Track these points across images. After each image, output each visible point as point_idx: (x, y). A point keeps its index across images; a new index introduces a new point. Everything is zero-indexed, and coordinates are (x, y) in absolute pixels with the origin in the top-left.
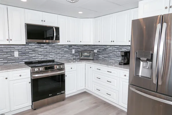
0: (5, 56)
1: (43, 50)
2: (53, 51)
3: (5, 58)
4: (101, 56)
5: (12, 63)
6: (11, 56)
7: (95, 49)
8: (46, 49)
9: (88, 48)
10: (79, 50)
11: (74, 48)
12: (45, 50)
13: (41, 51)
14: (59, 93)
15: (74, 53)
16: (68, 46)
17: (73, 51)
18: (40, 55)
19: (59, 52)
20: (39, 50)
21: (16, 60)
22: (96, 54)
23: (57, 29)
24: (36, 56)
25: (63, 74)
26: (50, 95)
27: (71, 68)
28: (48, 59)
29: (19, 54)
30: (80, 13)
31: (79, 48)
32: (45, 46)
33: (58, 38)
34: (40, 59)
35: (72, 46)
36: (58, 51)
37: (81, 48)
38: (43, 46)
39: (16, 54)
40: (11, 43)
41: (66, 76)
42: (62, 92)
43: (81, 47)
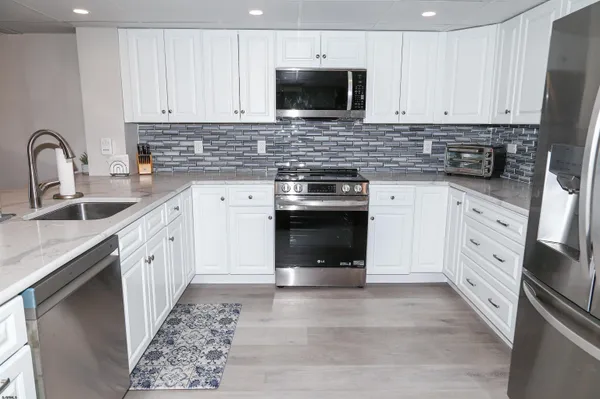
0: (240, 151)
1: (327, 138)
2: (356, 143)
3: (239, 155)
4: (527, 168)
5: (253, 167)
6: (251, 151)
7: (510, 141)
8: (336, 135)
9: (491, 136)
10: (450, 142)
11: (429, 137)
12: (333, 139)
13: (322, 142)
14: (345, 264)
15: (429, 152)
16: (407, 127)
17: (428, 147)
18: (320, 154)
19: (376, 146)
20: (316, 138)
21: (260, 161)
22: (513, 158)
23: (360, 77)
24: (309, 154)
25: (361, 210)
26: (319, 261)
27: (393, 198)
28: (340, 165)
29: (267, 147)
30: (425, 14)
31: (453, 137)
32: (335, 127)
33: (360, 104)
34: (319, 164)
35: (422, 130)
36: (371, 143)
37: (460, 136)
38: (327, 128)
39: (262, 147)
40: (245, 119)
41: (373, 219)
42: (356, 263)
43: (461, 131)
